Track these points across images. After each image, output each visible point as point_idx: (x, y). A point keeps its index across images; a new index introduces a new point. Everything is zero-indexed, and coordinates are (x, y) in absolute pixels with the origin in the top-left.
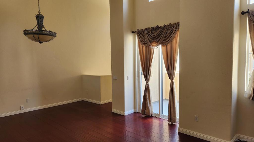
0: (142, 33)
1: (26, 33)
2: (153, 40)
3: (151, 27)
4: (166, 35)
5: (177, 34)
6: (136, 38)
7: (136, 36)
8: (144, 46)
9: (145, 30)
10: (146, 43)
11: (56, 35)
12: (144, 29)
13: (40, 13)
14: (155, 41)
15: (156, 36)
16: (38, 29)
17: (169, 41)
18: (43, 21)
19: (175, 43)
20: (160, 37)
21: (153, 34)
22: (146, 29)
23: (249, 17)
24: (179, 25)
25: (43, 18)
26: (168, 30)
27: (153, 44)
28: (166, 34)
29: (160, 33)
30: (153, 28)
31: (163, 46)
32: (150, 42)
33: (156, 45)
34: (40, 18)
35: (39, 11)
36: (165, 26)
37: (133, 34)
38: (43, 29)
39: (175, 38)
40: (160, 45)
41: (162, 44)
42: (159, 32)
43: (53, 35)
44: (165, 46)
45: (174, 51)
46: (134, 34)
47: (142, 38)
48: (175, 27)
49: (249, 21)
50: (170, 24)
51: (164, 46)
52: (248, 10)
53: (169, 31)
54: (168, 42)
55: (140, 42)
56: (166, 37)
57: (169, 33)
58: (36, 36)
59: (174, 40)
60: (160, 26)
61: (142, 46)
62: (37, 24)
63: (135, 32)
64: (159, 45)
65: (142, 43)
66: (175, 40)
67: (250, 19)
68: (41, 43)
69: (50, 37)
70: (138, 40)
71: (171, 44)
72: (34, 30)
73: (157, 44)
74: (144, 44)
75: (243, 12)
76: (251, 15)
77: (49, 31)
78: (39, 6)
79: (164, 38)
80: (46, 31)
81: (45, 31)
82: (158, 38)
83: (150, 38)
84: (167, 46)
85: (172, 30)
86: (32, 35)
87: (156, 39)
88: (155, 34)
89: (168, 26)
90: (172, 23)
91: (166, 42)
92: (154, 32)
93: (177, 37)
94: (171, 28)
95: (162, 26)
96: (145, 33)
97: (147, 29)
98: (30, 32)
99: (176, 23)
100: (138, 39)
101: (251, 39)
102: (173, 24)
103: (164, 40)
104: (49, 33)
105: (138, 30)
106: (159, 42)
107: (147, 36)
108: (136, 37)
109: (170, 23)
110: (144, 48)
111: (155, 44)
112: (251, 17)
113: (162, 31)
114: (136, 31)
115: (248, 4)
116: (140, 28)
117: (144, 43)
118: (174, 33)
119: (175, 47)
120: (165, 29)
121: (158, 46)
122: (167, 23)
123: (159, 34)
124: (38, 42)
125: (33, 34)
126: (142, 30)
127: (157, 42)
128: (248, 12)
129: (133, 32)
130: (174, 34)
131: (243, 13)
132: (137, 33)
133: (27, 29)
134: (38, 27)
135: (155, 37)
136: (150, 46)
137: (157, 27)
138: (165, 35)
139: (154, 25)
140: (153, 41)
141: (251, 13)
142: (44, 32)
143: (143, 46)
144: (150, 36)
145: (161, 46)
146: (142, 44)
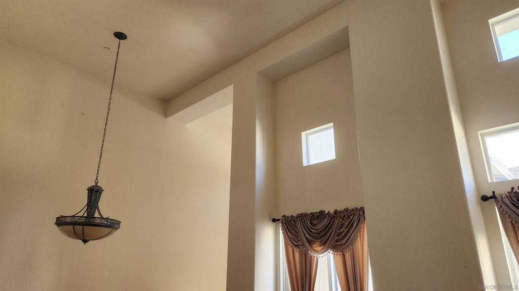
0: (293, 222)
1: (61, 222)
2: (315, 238)
3: (309, 213)
4: (341, 231)
5: (361, 230)
6: (281, 232)
7: (281, 227)
8: (298, 250)
9: (298, 217)
10: (300, 243)
11: (119, 225)
12: (295, 215)
13: (96, 184)
14: (320, 241)
15: (320, 232)
16: (85, 215)
17: (348, 242)
18: (99, 198)
19: (360, 248)
20: (329, 234)
21: (314, 226)
22: (300, 216)
23: (499, 206)
24: (364, 212)
25: (101, 193)
26: (343, 219)
27: (314, 248)
28: (341, 228)
29: (328, 224)
30: (312, 214)
31: (336, 253)
32: (309, 242)
33: (322, 250)
34: (94, 193)
35: (97, 179)
36: (336, 212)
37: (274, 223)
38: (97, 215)
39: (359, 238)
40: (329, 251)
41: (335, 248)
42: (325, 222)
43: (113, 225)
44: (341, 253)
45: (361, 266)
46: (276, 224)
47: (292, 233)
48: (357, 216)
49: (499, 213)
50: (347, 210)
51: (338, 254)
52: (494, 192)
53: (346, 224)
54: (346, 245)
55: (289, 242)
56: (340, 234)
57: (346, 227)
58: (79, 228)
59: (358, 243)
60: (326, 212)
61: (293, 249)
62: (87, 204)
63: (279, 220)
64: (327, 250)
65: (293, 243)
66: (359, 241)
67: (501, 210)
68: (85, 241)
69: (107, 230)
70: (285, 237)
71: (352, 250)
72: (78, 217)
73: (322, 247)
74: (297, 246)
75: (485, 196)
76: (500, 202)
77: (107, 219)
78: (98, 170)
79: (337, 236)
80: (102, 218)
81: (98, 218)
82: (324, 234)
83: (310, 235)
84: (345, 253)
85: (351, 221)
86: (71, 227)
87: (321, 237)
88: (319, 227)
89: (343, 212)
90: (350, 208)
91: (342, 244)
92: (315, 222)
93: (363, 236)
94: (348, 217)
95: (332, 212)
96: (298, 224)
97: (302, 216)
98: (68, 220)
99: (357, 209)
100: (284, 235)
101: (514, 251)
102: (353, 210)
103: (337, 240)
104: (107, 221)
105: (284, 216)
106: (328, 243)
107: (301, 231)
108: (281, 230)
109: (346, 208)
110: (297, 255)
111: (319, 249)
112: (501, 206)
113: (331, 221)
114: (280, 217)
115: (490, 181)
116: (288, 214)
117: (295, 243)
118: (355, 228)
119: (361, 256)
120: (337, 219)
121: (326, 253)
122: (340, 208)
123: (327, 228)
124: (80, 239)
125: (74, 224)
126: (292, 216)
127: (323, 244)
128: (494, 197)
129: (274, 220)
130: (356, 231)
131: (485, 198)
132: (282, 222)
133: (65, 215)
134: (87, 209)
135: (318, 234)
136: (309, 252)
137: (322, 212)
138: (339, 230)
139: (316, 209)
140: (315, 242)
141: (499, 199)
142: (98, 221)
143: (296, 249)
144: (308, 230)
145: (331, 252)
146: (293, 245)
